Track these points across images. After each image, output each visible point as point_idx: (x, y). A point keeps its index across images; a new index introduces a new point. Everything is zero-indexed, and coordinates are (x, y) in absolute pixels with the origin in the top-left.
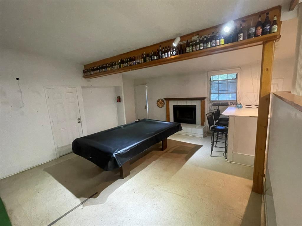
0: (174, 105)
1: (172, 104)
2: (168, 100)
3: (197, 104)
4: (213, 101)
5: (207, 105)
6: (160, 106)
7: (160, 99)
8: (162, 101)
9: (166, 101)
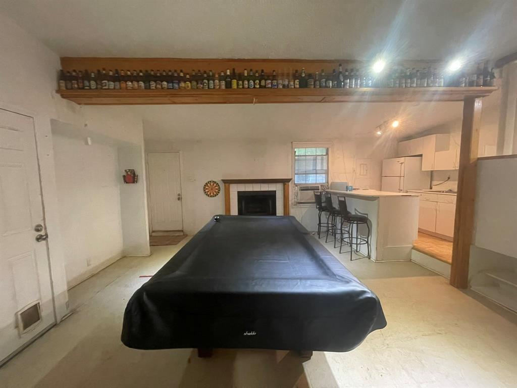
0: (239, 192)
1: (235, 190)
2: (227, 182)
3: (278, 188)
4: (300, 184)
5: (292, 190)
6: (210, 194)
7: (211, 182)
8: (215, 185)
9: (223, 184)
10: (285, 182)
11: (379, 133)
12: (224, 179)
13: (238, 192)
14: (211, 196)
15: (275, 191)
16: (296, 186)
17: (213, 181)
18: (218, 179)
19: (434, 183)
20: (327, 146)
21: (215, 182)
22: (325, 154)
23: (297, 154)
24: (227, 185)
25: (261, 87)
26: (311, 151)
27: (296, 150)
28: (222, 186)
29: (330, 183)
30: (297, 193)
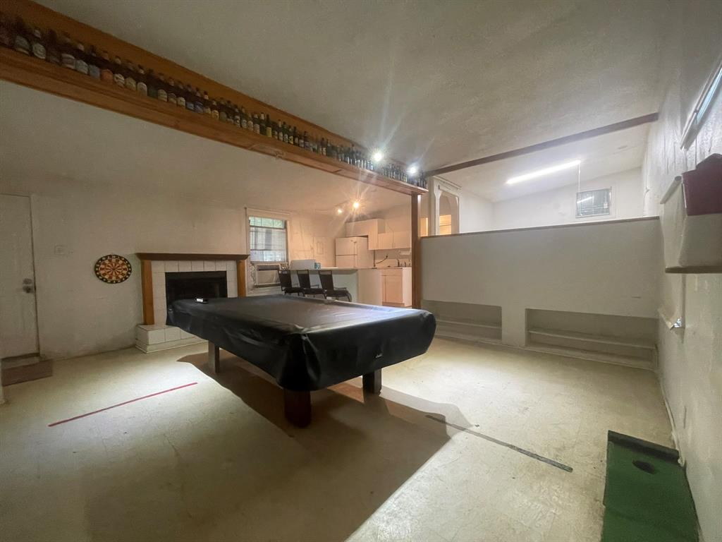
0: (168, 275)
3: (229, 268)
4: (257, 263)
5: (249, 270)
6: (110, 278)
7: (111, 256)
8: (121, 262)
9: (139, 261)
10: (239, 259)
11: (340, 211)
12: (142, 252)
13: (166, 273)
14: (112, 282)
15: (226, 272)
16: (253, 264)
17: (117, 256)
18: (128, 252)
19: (377, 261)
20: (285, 219)
21: (121, 258)
22: (282, 227)
23: (252, 224)
24: (146, 262)
25: (295, 144)
26: (267, 222)
27: (250, 218)
28: (136, 265)
29: (290, 261)
30: (254, 274)
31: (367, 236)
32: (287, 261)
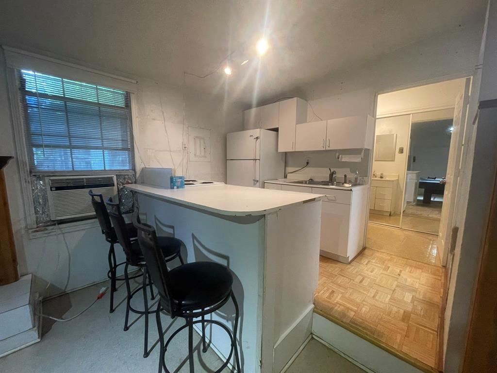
19: (289, 170)
29: (138, 170)
31: (276, 130)
32: (134, 169)
